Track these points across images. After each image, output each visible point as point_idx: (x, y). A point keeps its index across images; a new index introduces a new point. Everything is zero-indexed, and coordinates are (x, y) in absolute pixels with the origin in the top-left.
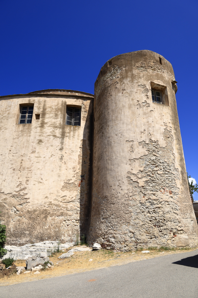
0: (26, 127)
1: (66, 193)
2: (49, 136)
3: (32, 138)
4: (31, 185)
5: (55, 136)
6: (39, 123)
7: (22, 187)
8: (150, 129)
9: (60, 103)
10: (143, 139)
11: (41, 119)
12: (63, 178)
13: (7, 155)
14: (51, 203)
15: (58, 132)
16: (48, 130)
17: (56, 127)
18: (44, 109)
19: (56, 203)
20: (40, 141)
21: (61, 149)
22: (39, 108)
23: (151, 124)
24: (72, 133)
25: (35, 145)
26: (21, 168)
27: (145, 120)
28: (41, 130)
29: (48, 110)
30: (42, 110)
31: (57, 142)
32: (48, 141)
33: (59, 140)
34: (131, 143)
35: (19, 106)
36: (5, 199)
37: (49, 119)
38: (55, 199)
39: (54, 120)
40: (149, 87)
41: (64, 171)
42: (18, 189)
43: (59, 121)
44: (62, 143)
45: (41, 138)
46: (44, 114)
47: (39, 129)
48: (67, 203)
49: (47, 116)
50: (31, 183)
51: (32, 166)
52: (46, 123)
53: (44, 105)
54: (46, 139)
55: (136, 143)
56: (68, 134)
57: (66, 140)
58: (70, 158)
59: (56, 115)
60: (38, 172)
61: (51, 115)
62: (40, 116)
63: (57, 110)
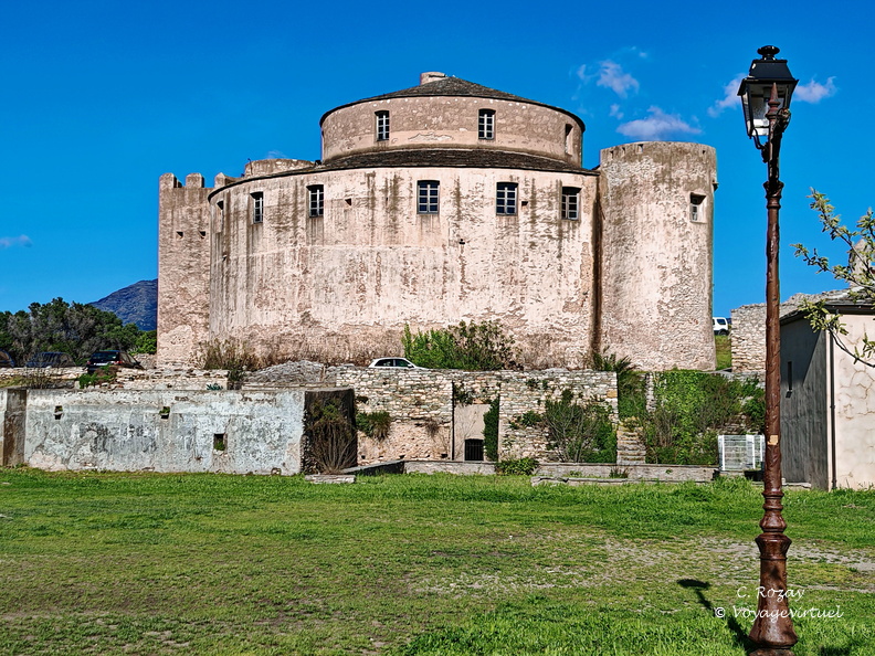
1: (568, 315)
2: (544, 236)
3: (521, 238)
4: (527, 305)
5: (550, 237)
6: (529, 216)
7: (517, 306)
8: (685, 254)
9: (554, 180)
10: (677, 266)
12: (564, 295)
13: (490, 262)
14: (552, 327)
15: (554, 230)
16: (541, 227)
17: (551, 223)
18: (534, 194)
19: (557, 326)
20: (533, 244)
21: (559, 256)
22: (526, 193)
23: (686, 248)
24: (571, 232)
25: (526, 249)
26: (513, 281)
28: (532, 227)
29: (539, 195)
30: (530, 195)
31: (554, 246)
32: (542, 244)
33: (556, 243)
35: (496, 185)
36: (499, 320)
37: (542, 210)
38: (556, 322)
39: (548, 213)
41: (564, 287)
42: (512, 309)
43: (555, 213)
44: (560, 247)
45: (534, 239)
46: (534, 201)
47: (529, 225)
49: (538, 205)
50: (528, 300)
51: (526, 279)
52: (538, 217)
53: (533, 187)
54: (540, 241)
56: (566, 235)
57: (565, 241)
58: (571, 270)
59: (550, 204)
60: (535, 287)
61: (544, 204)
62: (530, 205)
63: (550, 195)
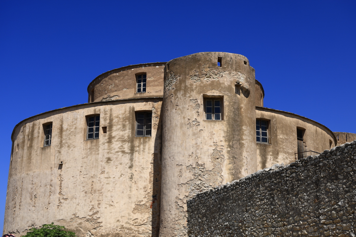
0: (94, 144)
1: (138, 215)
2: (117, 152)
3: (100, 156)
4: (102, 209)
5: (123, 152)
6: (107, 138)
7: (95, 211)
8: (198, 151)
9: (128, 109)
10: (190, 163)
11: (108, 133)
12: (134, 199)
13: (78, 177)
14: (122, 227)
15: (127, 147)
16: (116, 145)
17: (125, 141)
18: (111, 120)
19: (128, 226)
20: (109, 159)
21: (131, 167)
22: (105, 120)
23: (199, 146)
24: (142, 147)
25: (103, 164)
26: (93, 191)
27: (194, 142)
28: (109, 146)
29: (115, 120)
30: (108, 121)
31: (126, 159)
32: (117, 158)
33: (128, 156)
34: (180, 168)
35: (85, 118)
36: (80, 223)
37: (117, 132)
38: (127, 223)
39: (121, 133)
40: (201, 101)
41: (134, 192)
42: (91, 213)
43: (127, 133)
44: (131, 160)
45: (110, 155)
46: (111, 126)
47: (106, 144)
48: (139, 226)
49: (114, 128)
50: (103, 206)
51: (102, 188)
52: (114, 137)
53: (111, 115)
54: (115, 156)
55: (184, 167)
56: (137, 149)
57: (136, 155)
58: (141, 177)
59: (124, 126)
60: (109, 194)
61: (119, 127)
62: (107, 129)
63: (124, 119)
